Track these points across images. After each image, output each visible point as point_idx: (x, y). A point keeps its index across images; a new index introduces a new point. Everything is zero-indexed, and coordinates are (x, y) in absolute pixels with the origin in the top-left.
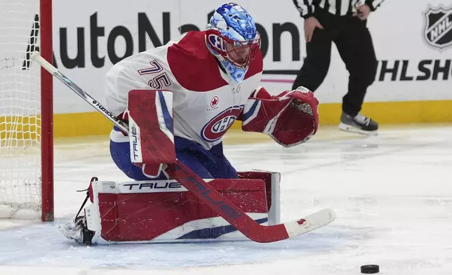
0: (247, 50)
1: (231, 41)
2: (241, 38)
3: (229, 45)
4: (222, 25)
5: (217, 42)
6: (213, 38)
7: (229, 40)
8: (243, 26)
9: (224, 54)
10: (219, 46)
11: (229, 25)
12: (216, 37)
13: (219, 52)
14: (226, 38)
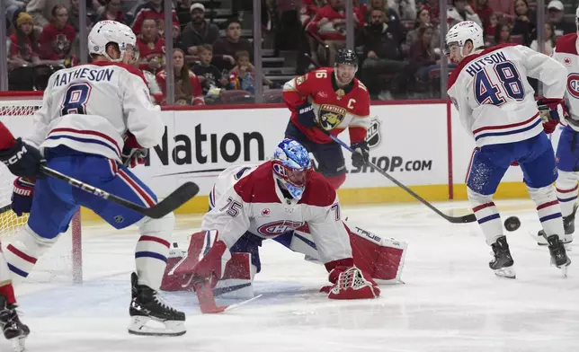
0: (304, 174)
1: (291, 169)
2: (298, 166)
3: (289, 172)
4: (283, 157)
5: (280, 170)
6: (276, 167)
7: (289, 168)
8: (299, 156)
9: (285, 178)
10: (282, 172)
11: (288, 156)
12: (279, 166)
13: (283, 177)
14: (286, 167)
